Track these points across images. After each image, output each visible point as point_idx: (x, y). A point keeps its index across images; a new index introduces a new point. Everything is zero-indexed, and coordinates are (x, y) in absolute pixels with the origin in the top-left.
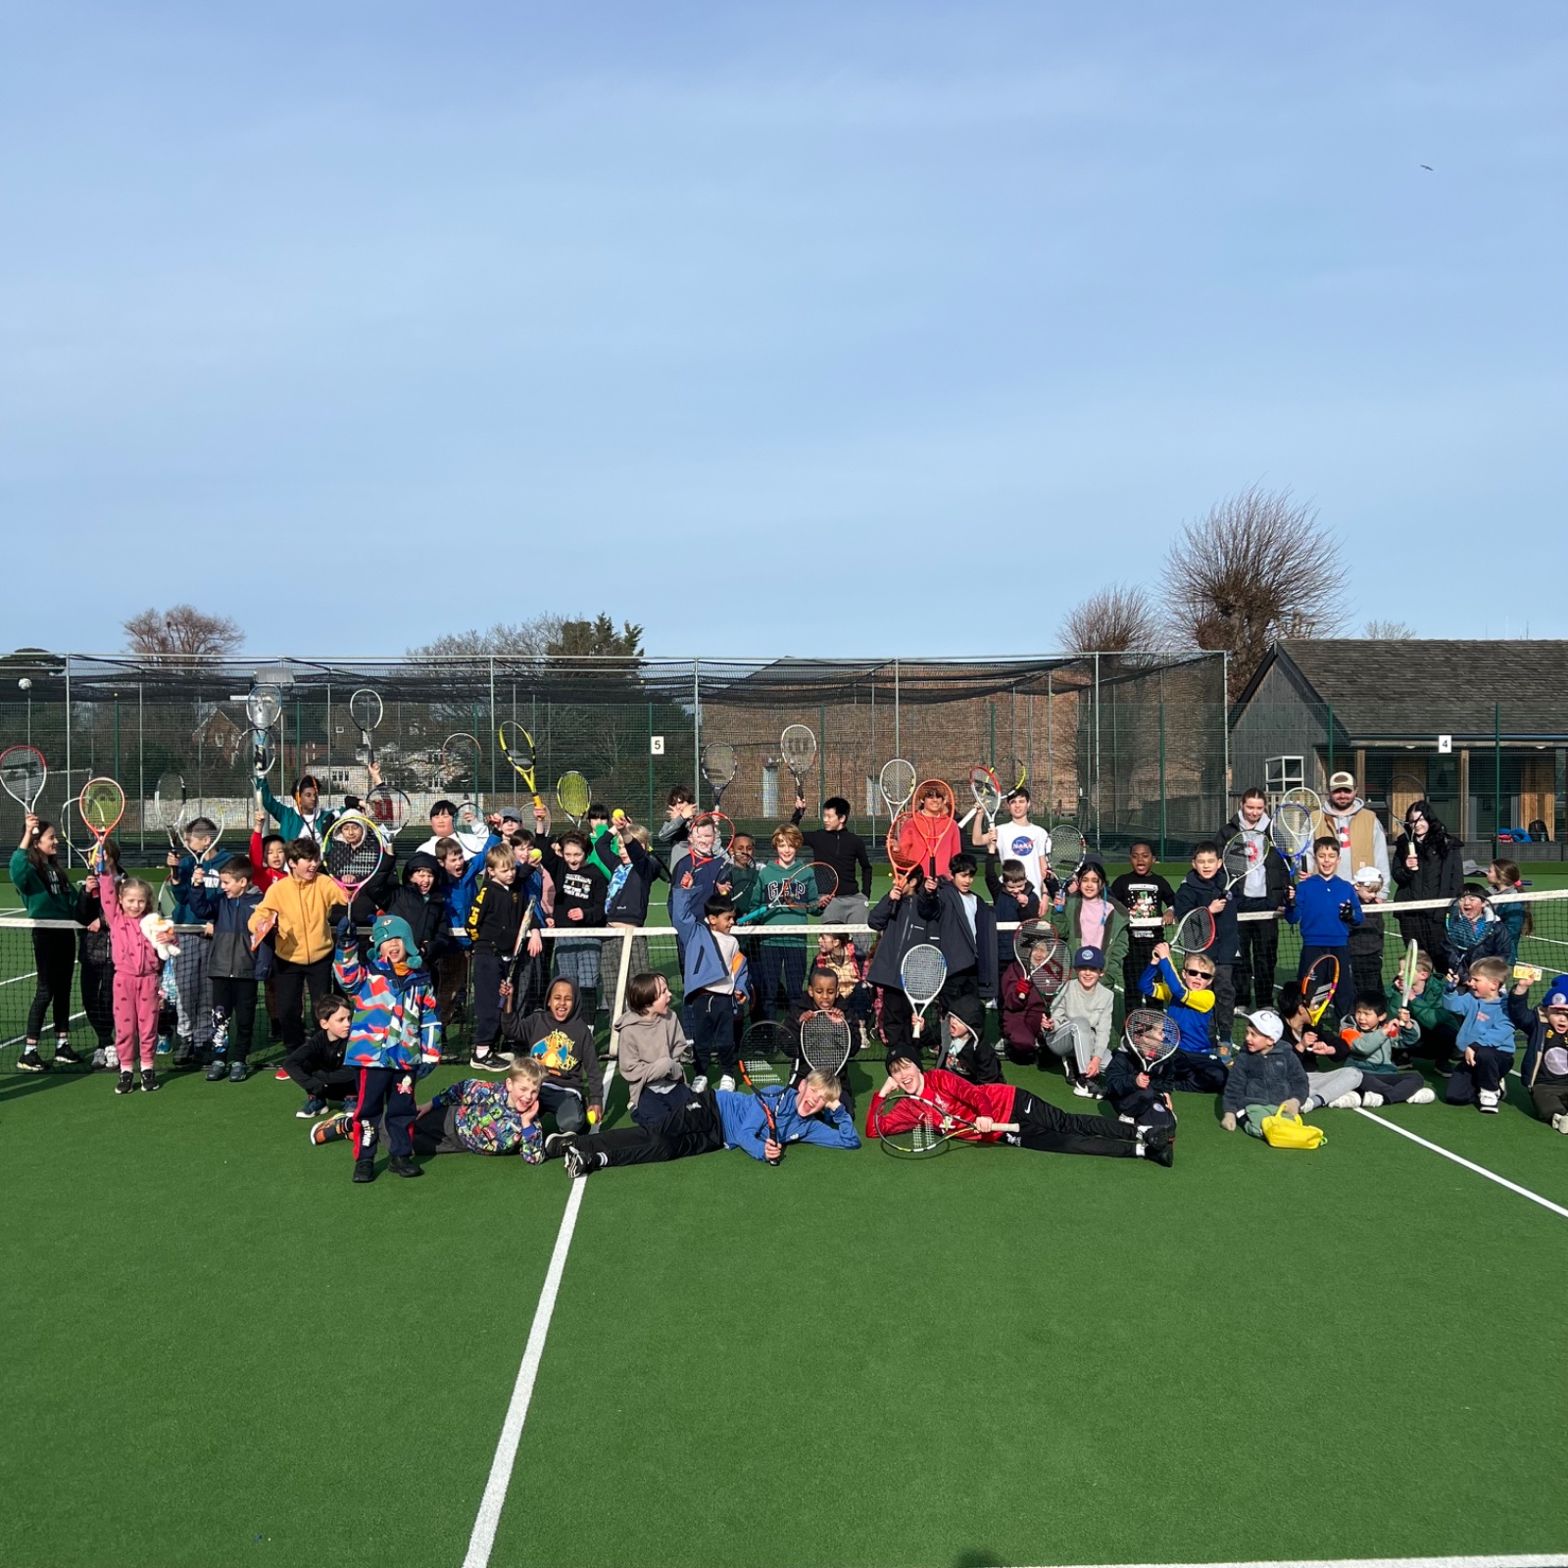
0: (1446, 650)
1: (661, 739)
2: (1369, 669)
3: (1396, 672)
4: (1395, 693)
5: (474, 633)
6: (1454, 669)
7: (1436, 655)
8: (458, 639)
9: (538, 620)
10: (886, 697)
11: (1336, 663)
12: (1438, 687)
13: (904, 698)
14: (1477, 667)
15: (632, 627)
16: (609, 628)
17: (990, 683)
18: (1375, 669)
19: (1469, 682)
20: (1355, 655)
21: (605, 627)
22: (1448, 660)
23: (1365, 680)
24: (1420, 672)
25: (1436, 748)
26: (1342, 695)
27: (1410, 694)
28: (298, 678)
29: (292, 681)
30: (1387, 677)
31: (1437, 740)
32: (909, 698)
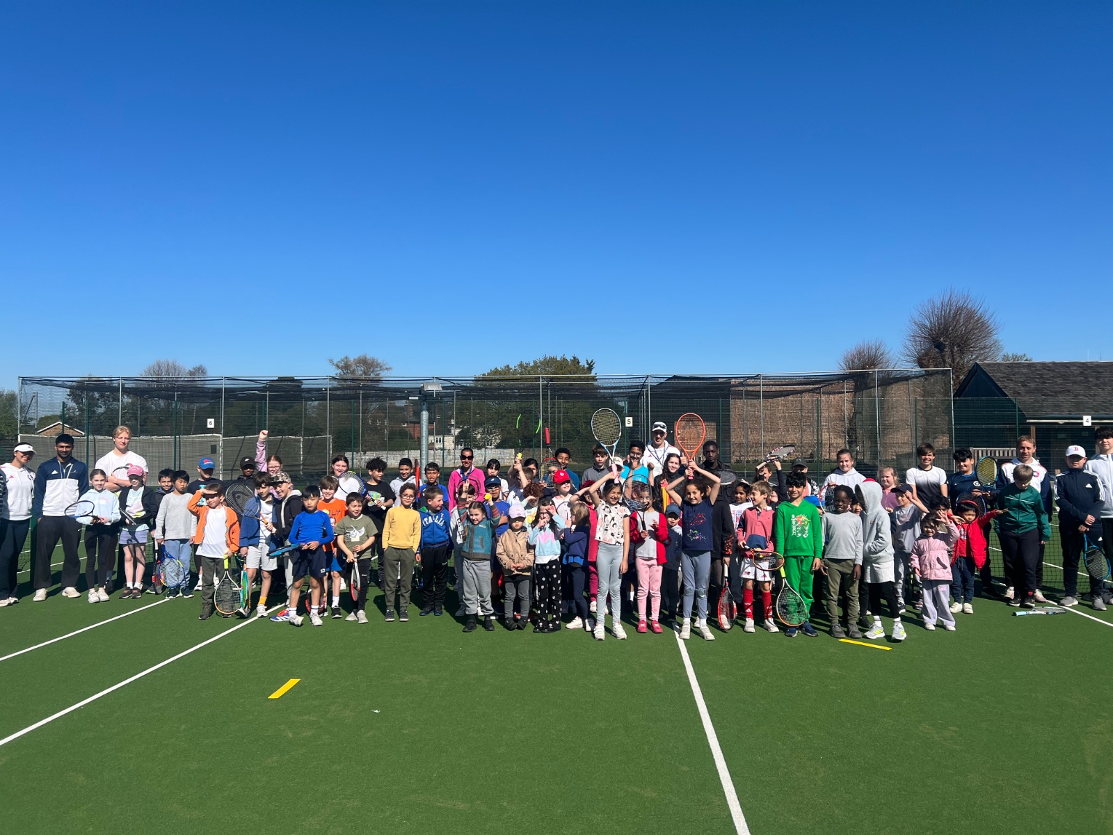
0: (1080, 367)
1: (631, 418)
2: (1033, 378)
3: (1050, 380)
4: (1051, 392)
5: (508, 366)
6: (1086, 378)
7: (1075, 370)
8: (500, 370)
9: (542, 359)
10: (755, 395)
11: (1014, 375)
12: (1078, 388)
13: (766, 396)
14: (1099, 377)
15: (589, 362)
16: (578, 363)
17: (790, 388)
18: (1038, 378)
19: (1096, 385)
20: (1025, 371)
21: (576, 361)
22: (1081, 373)
23: (1033, 385)
24: (1066, 380)
25: (1082, 423)
26: (1019, 393)
27: (1060, 392)
28: (444, 388)
29: (441, 389)
30: (1045, 383)
31: (1082, 419)
32: (768, 395)
